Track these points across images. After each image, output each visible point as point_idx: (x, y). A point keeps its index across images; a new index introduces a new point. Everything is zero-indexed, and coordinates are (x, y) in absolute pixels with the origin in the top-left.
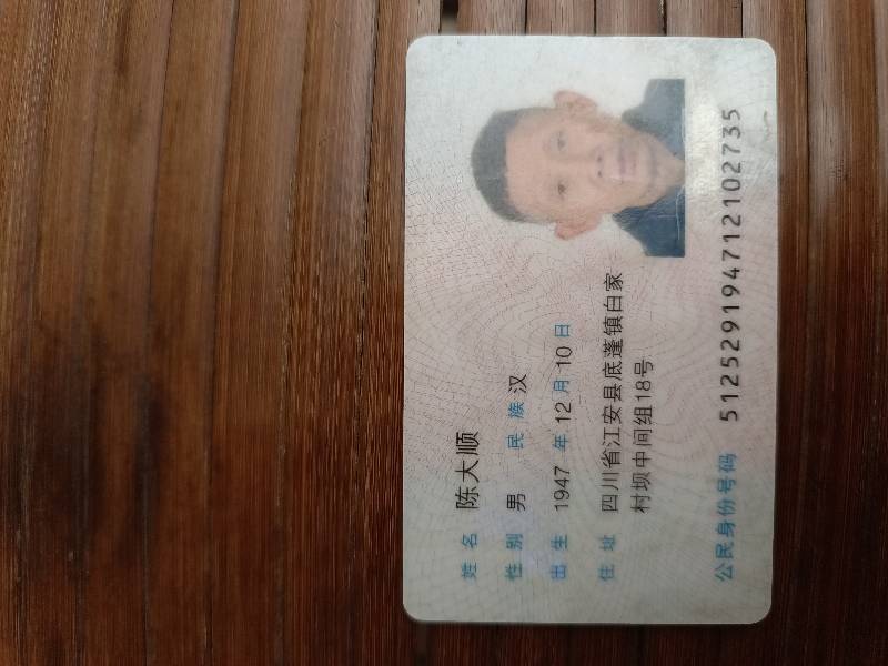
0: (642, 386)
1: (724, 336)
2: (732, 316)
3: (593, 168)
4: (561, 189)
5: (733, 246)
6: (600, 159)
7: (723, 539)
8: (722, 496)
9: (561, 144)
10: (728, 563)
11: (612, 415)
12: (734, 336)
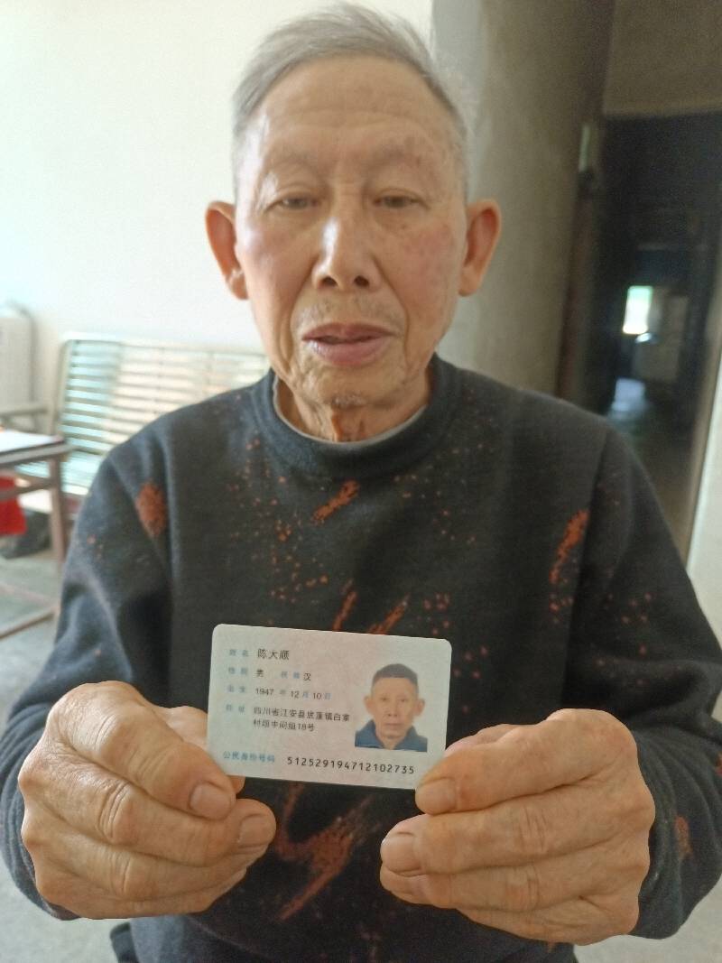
0: (304, 726)
1: (322, 761)
2: (330, 764)
3: (393, 713)
4: (385, 699)
5: (358, 767)
6: (396, 716)
7: (240, 755)
8: (258, 756)
9: (403, 701)
10: (231, 757)
11: (293, 713)
12: (322, 764)
